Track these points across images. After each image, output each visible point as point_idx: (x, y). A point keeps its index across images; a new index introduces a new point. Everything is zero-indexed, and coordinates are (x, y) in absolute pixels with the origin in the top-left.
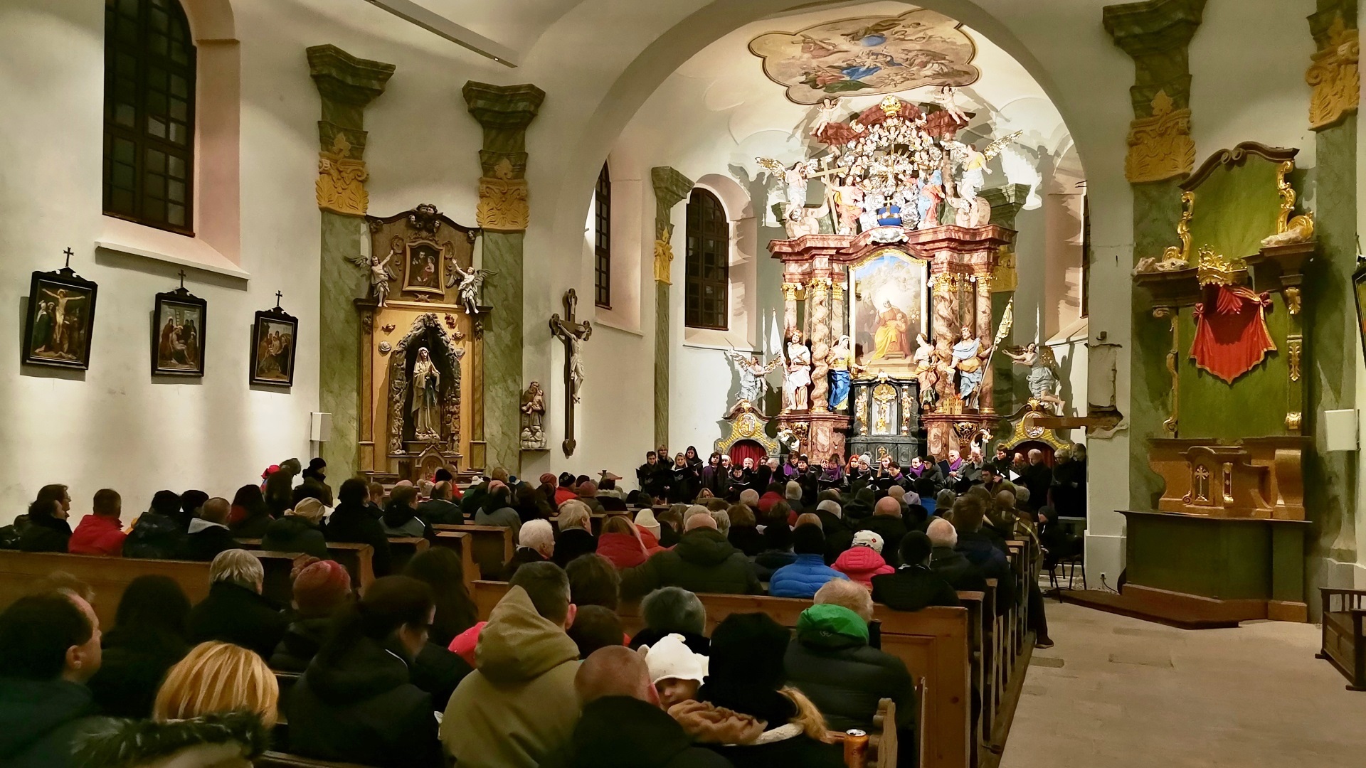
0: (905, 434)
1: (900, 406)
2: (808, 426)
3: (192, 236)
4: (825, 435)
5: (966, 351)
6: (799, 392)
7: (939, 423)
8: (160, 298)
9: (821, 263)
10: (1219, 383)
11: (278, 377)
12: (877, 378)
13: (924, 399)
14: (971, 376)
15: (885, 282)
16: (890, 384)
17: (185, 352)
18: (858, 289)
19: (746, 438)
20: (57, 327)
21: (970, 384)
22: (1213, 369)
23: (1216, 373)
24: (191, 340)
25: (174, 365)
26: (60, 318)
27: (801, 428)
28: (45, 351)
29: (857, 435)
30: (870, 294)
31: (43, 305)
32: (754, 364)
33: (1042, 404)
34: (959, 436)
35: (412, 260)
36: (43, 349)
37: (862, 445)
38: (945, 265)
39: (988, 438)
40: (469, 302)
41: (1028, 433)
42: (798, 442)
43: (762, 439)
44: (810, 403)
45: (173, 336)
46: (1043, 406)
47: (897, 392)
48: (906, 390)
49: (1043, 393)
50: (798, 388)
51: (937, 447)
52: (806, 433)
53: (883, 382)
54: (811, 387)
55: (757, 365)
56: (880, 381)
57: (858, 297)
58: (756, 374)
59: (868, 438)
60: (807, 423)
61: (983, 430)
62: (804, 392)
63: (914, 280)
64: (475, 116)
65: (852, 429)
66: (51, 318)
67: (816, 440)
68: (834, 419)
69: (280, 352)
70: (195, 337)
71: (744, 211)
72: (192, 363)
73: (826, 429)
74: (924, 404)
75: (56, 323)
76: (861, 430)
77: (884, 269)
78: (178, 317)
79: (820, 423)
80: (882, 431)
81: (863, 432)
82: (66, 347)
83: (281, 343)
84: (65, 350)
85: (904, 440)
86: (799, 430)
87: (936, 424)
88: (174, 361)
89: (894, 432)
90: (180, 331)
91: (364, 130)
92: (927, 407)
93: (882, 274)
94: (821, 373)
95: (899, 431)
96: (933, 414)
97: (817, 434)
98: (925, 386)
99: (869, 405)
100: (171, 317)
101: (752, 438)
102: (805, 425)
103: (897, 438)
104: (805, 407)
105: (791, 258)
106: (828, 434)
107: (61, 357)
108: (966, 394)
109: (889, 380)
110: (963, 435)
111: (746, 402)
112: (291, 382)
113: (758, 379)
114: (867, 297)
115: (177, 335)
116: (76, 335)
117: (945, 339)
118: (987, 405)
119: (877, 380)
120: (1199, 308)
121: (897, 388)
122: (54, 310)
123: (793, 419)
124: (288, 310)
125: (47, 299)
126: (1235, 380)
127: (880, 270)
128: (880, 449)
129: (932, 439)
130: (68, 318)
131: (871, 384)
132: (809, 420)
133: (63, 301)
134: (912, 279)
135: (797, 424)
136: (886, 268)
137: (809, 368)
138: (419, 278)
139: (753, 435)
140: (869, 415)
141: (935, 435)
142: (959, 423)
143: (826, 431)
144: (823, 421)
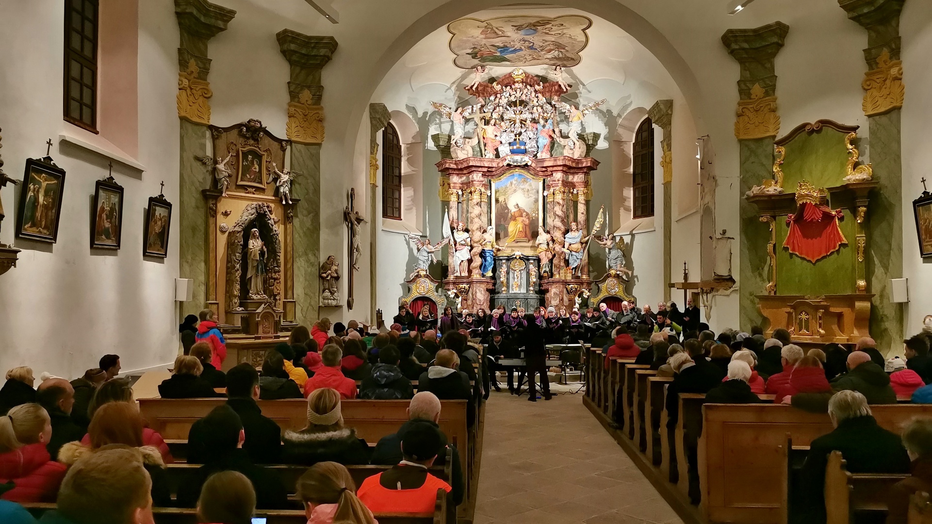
0: (532, 292)
1: (528, 274)
2: (469, 287)
3: (97, 133)
4: (481, 293)
5: (574, 238)
6: (462, 264)
7: (557, 285)
8: (99, 184)
9: (477, 177)
10: (805, 262)
11: (158, 250)
12: (514, 255)
13: (544, 269)
14: (577, 254)
15: (515, 191)
16: (521, 259)
17: (110, 229)
18: (497, 195)
19: (422, 296)
20: (39, 207)
21: (576, 259)
22: (801, 254)
23: (803, 256)
24: (113, 220)
25: (103, 240)
26: (41, 199)
27: (464, 288)
28: (30, 227)
29: (498, 293)
30: (505, 199)
31: (32, 187)
32: (427, 245)
33: (618, 273)
34: (568, 293)
35: (243, 162)
36: (29, 225)
37: (504, 300)
38: (560, 182)
39: (587, 295)
40: (285, 195)
41: (609, 291)
42: (460, 298)
43: (434, 296)
44: (470, 271)
45: (104, 216)
46: (618, 275)
47: (526, 265)
48: (532, 263)
49: (619, 266)
50: (462, 261)
51: (556, 300)
52: (467, 292)
53: (518, 258)
54: (470, 261)
55: (429, 245)
56: (516, 257)
57: (497, 201)
58: (429, 251)
59: (508, 295)
60: (468, 285)
61: (584, 289)
62: (466, 264)
63: (535, 190)
64: (285, 56)
65: (495, 289)
66: (36, 199)
67: (476, 297)
68: (487, 282)
69: (160, 231)
70: (116, 217)
71: (413, 138)
72: (114, 239)
73: (482, 289)
74: (544, 272)
75: (38, 202)
76: (503, 289)
77: (514, 182)
78: (107, 200)
79: (478, 285)
80: (516, 291)
81: (504, 291)
82: (43, 223)
83: (161, 223)
84: (43, 226)
85: (532, 296)
86: (462, 290)
87: (555, 286)
88: (103, 237)
89: (523, 291)
90: (108, 212)
91: (209, 57)
92: (546, 275)
93: (513, 185)
94: (478, 252)
95: (528, 290)
96: (552, 279)
97: (476, 292)
98: (545, 261)
99: (508, 273)
100: (103, 201)
101: (426, 296)
102: (467, 287)
103: (526, 295)
104: (466, 274)
105: (455, 173)
106: (483, 292)
107: (40, 232)
108: (574, 266)
109: (522, 256)
110: (571, 293)
111: (422, 270)
112: (166, 255)
113: (430, 255)
114: (503, 201)
115: (106, 215)
116: (50, 214)
117: (560, 230)
118: (585, 273)
119: (514, 257)
120: (791, 217)
121: (526, 262)
122: (38, 192)
123: (458, 283)
124: (167, 198)
125: (35, 182)
126: (818, 260)
127: (511, 183)
129: (552, 295)
130: (46, 199)
131: (509, 259)
132: (470, 283)
133: (44, 184)
134: (533, 190)
135: (461, 286)
136: (516, 182)
137: (470, 248)
138: (248, 175)
139: (427, 293)
140: (508, 279)
141: (554, 293)
142: (569, 285)
143: (482, 291)
144: (479, 283)
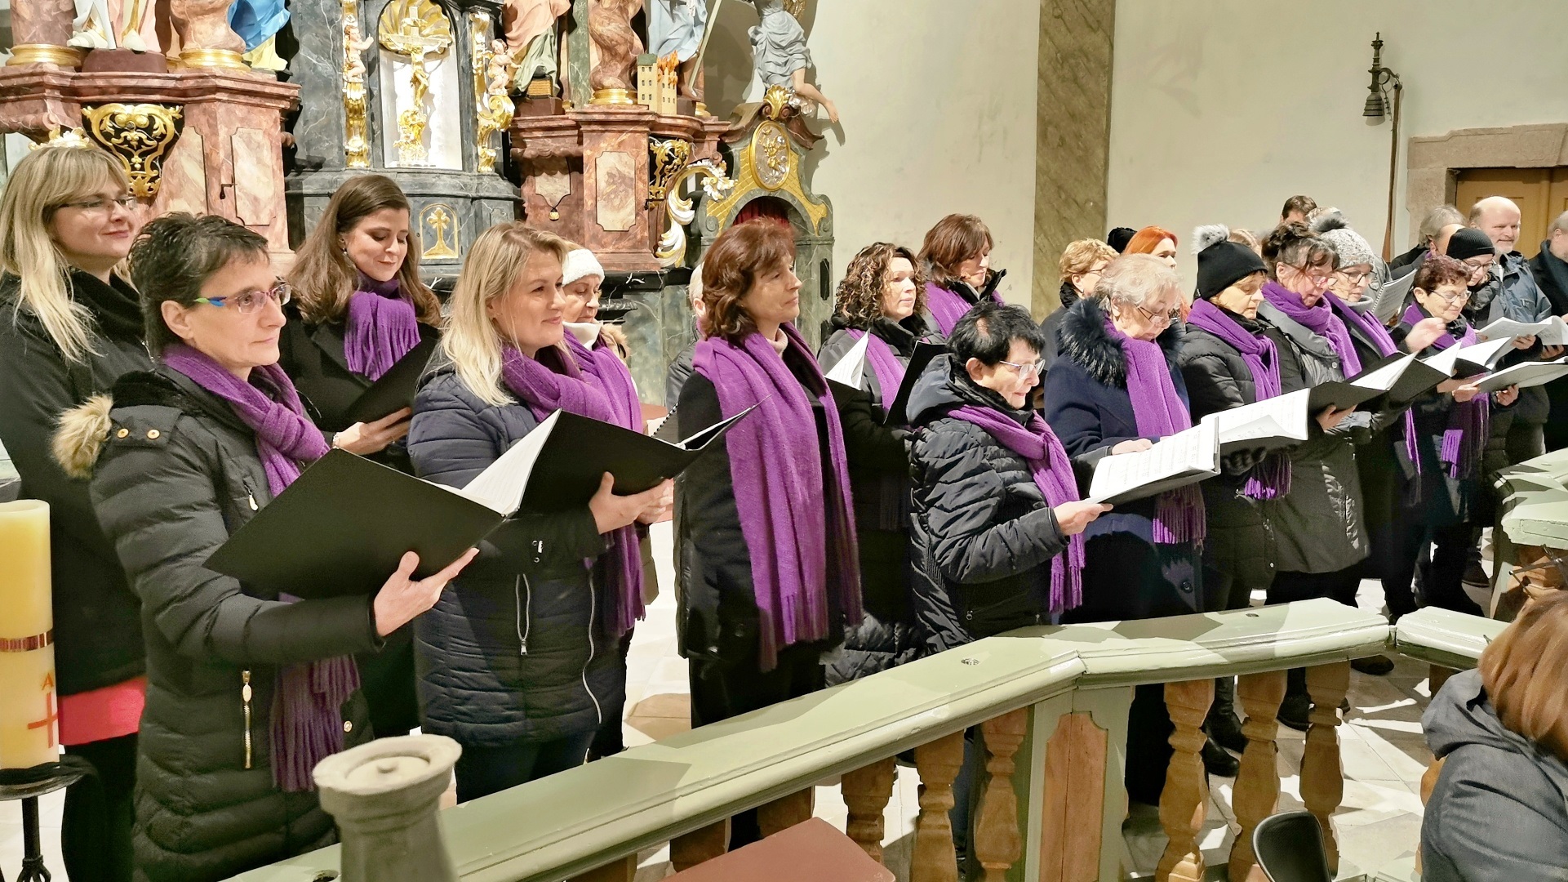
1: (468, 79)
2: (179, 124)
7: (624, 137)
21: (694, 27)
33: (793, 103)
41: (762, 175)
44: (170, 30)
46: (794, 111)
47: (452, 29)
48: (482, 27)
49: (798, 75)
51: (619, 208)
52: (162, 152)
60: (174, 112)
61: (708, 164)
67: (232, 179)
68: (285, 100)
76: (353, 147)
79: (240, 111)
80: (416, 155)
81: (358, 155)
86: (133, 136)
87: (612, 139)
92: (543, 89)
95: (467, 158)
96: (605, 109)
99: (371, 65)
102: (163, 119)
103: (469, 181)
104: (152, 44)
123: (103, 91)
128: (433, 216)
129: (605, 185)
135: (124, 112)
140: (373, 96)
141: (610, 175)
142: (665, 138)
143: (260, 146)
144: (246, 104)
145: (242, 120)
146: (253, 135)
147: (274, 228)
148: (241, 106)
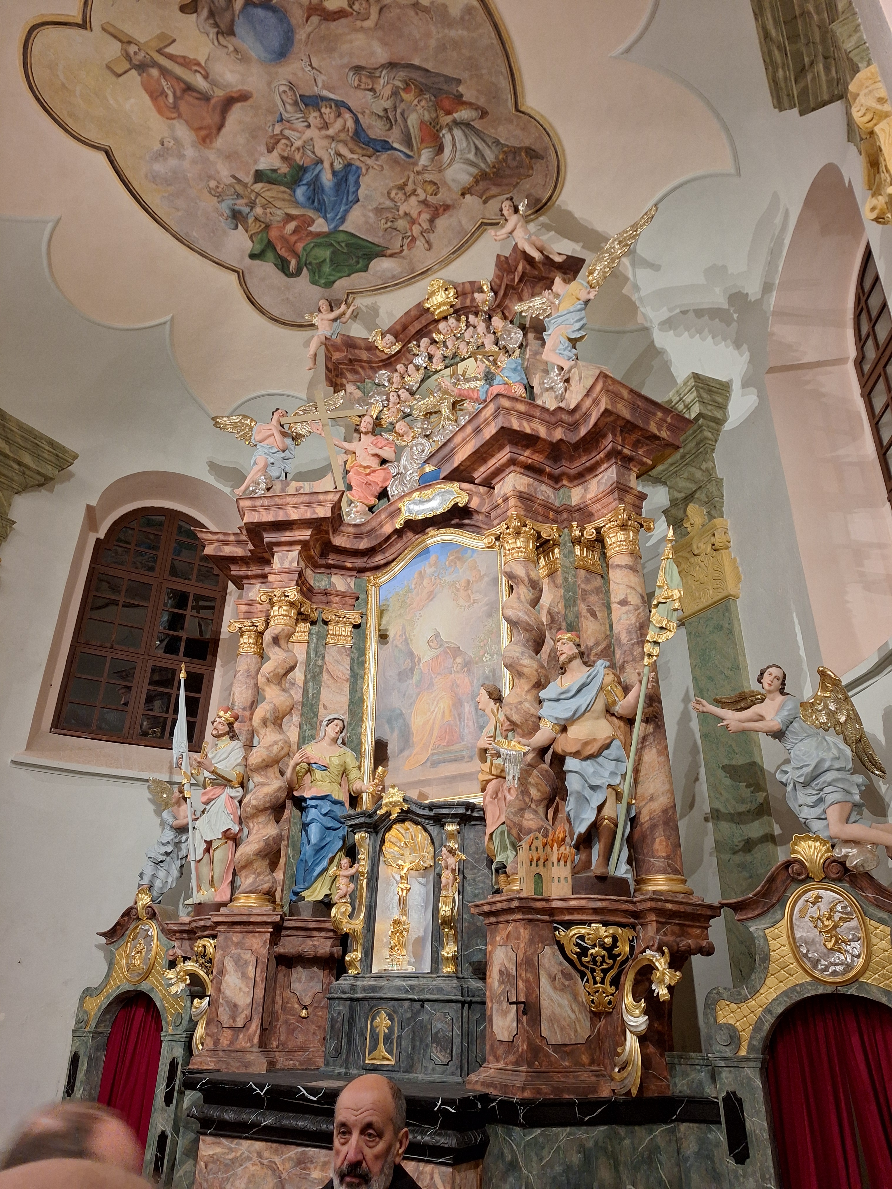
0: (447, 968)
4: (244, 975)
5: (569, 695)
7: (510, 927)
15: (431, 596)
16: (415, 824)
18: (384, 622)
19: (133, 988)
21: (587, 791)
30: (404, 628)
34: (579, 974)
37: (341, 1007)
43: (159, 987)
46: (843, 861)
47: (432, 842)
48: (453, 834)
50: (209, 843)
56: (389, 814)
57: (383, 637)
61: (652, 953)
63: (486, 579)
68: (271, 926)
73: (248, 956)
76: (349, 956)
77: (429, 571)
81: (351, 964)
85: (444, 991)
89: (427, 963)
93: (425, 582)
95: (435, 960)
99: (372, 883)
101: (144, 987)
103: (430, 982)
104: (226, 895)
105: (249, 573)
106: (251, 970)
108: (583, 828)
109: (407, 807)
110: (591, 971)
114: (399, 633)
119: (383, 812)
121: (434, 830)
127: (421, 575)
128: (378, 1020)
134: (481, 578)
135: (200, 943)
136: (433, 569)
139: (146, 976)
140: (370, 915)
141: (501, 972)
142: (568, 925)
143: (246, 963)
144: (241, 932)
145: (237, 945)
146: (242, 955)
147: (248, 1029)
148: (237, 934)
